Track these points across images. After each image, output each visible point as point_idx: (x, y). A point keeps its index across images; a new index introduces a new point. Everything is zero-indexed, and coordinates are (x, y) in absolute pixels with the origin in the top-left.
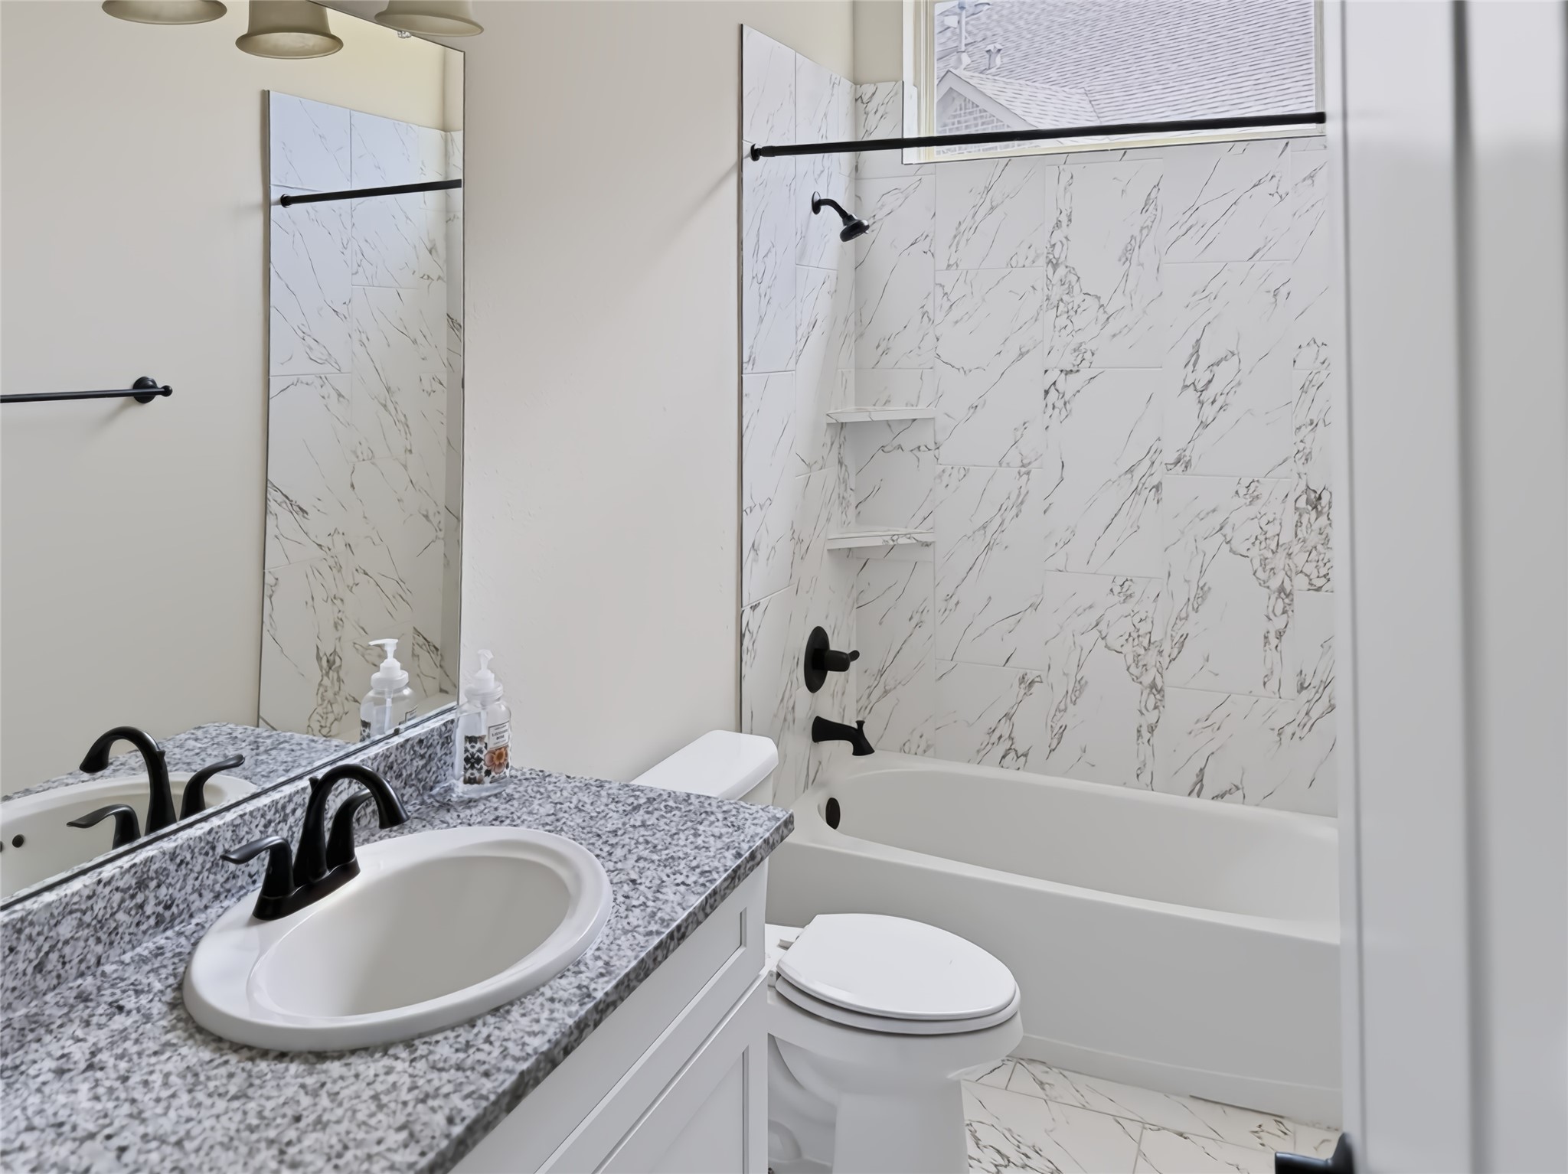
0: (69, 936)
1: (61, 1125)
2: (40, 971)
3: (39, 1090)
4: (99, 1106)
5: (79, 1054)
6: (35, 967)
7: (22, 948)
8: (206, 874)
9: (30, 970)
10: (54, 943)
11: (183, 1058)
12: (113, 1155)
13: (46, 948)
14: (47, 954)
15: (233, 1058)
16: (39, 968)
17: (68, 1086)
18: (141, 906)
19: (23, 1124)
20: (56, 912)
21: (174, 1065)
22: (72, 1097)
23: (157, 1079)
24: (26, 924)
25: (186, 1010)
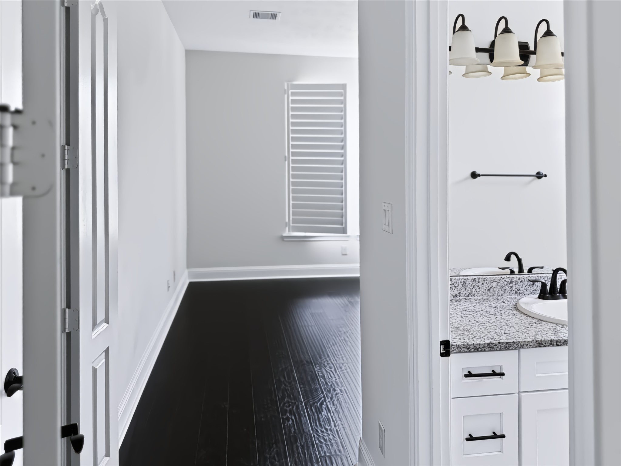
0: (495, 286)
1: (487, 312)
2: (489, 291)
3: (485, 307)
4: (495, 312)
5: (494, 305)
6: (488, 290)
7: (485, 284)
8: (528, 287)
9: (487, 290)
10: (492, 286)
11: (513, 312)
12: (495, 318)
13: (490, 287)
14: (490, 288)
15: (523, 315)
16: (489, 290)
17: (490, 308)
18: (512, 287)
19: (481, 309)
20: (492, 280)
21: (512, 312)
22: (491, 310)
23: (507, 313)
24: (485, 280)
25: (517, 306)
